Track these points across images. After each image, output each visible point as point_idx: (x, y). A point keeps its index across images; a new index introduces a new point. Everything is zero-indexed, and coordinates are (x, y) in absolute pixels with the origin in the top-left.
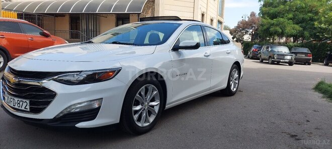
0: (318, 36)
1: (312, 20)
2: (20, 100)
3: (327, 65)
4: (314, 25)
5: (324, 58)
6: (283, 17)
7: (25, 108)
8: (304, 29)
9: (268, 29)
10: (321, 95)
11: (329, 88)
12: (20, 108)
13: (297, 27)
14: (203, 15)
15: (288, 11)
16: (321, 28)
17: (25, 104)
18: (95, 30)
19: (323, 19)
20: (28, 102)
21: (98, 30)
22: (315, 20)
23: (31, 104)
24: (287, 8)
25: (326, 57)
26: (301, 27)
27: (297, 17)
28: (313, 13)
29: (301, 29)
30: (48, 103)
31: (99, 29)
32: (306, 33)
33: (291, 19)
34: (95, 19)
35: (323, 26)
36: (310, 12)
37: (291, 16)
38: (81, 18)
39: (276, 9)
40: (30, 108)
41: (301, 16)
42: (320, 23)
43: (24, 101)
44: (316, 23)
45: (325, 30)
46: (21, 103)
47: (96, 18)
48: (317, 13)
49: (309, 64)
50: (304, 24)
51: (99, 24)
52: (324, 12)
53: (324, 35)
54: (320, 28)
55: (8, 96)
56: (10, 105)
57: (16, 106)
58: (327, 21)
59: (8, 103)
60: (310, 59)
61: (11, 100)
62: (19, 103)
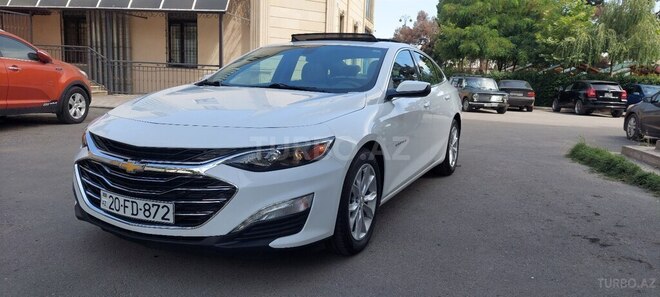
0: (543, 58)
1: (531, 29)
2: (151, 203)
3: (557, 110)
4: (535, 38)
5: (552, 99)
6: (480, 24)
7: (163, 218)
8: (519, 45)
9: (457, 45)
10: (586, 168)
11: (598, 156)
12: (150, 219)
13: (506, 42)
14: (342, 18)
15: (490, 13)
16: (547, 45)
17: (162, 212)
18: (121, 44)
19: (550, 28)
20: (171, 206)
21: (127, 45)
22: (537, 30)
23: (178, 209)
24: (489, 6)
25: (556, 96)
26: (512, 41)
27: (504, 24)
28: (533, 18)
29: (513, 46)
30: (217, 207)
31: (130, 42)
32: (522, 54)
33: (495, 27)
34: (121, 21)
35: (550, 40)
36: (528, 14)
37: (495, 21)
38: (88, 19)
39: (469, 8)
40: (176, 218)
41: (512, 22)
42: (546, 35)
43: (162, 204)
44: (538, 36)
45: (553, 48)
46: (153, 210)
47: (123, 20)
48: (538, 17)
49: (530, 109)
50: (517, 38)
51: (130, 34)
52: (551, 19)
53: (551, 58)
54: (543, 43)
55: (114, 196)
56: (121, 213)
57: (141, 216)
58: (556, 33)
59: (115, 211)
60: (531, 102)
61: (127, 204)
62: (148, 210)
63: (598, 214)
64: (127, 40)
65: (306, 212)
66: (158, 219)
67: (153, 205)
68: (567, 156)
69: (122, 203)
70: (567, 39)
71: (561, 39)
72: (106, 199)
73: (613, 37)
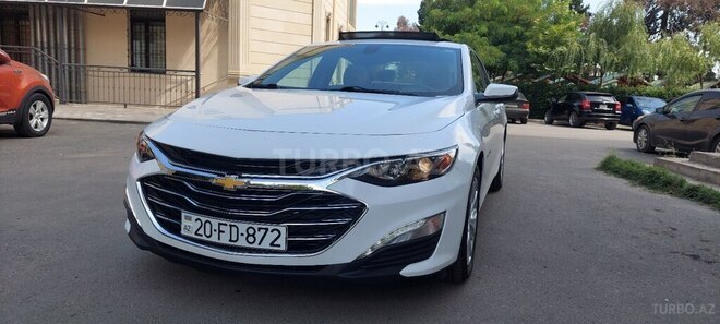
0: (534, 68)
1: (520, 37)
2: (256, 226)
4: (526, 47)
5: (544, 110)
6: (469, 31)
7: (272, 244)
8: (509, 53)
12: (256, 246)
13: (495, 50)
14: (328, 20)
15: (483, 18)
16: (538, 54)
17: (271, 236)
18: (73, 45)
19: (541, 37)
20: (283, 230)
21: (81, 46)
22: (526, 39)
23: (291, 232)
24: (478, 12)
25: (548, 108)
26: (502, 50)
27: (494, 32)
28: (523, 25)
29: (503, 55)
31: (84, 44)
32: (513, 63)
33: (484, 35)
35: (541, 49)
36: (517, 22)
37: (484, 29)
38: (31, 15)
39: (458, 14)
40: (289, 243)
41: (502, 30)
42: (537, 44)
43: (271, 228)
44: (529, 44)
45: (545, 58)
46: (259, 235)
48: (528, 25)
49: (524, 122)
50: (507, 46)
51: (84, 31)
52: (542, 27)
53: (542, 68)
54: (536, 53)
55: (204, 219)
56: (214, 239)
57: (242, 242)
58: (547, 42)
59: (204, 238)
60: (525, 113)
61: (222, 228)
62: (253, 235)
63: (675, 230)
64: (81, 41)
65: (437, 235)
66: (266, 245)
67: (259, 229)
68: (598, 169)
69: (215, 227)
70: (559, 49)
71: (553, 48)
72: (190, 223)
73: (604, 47)
